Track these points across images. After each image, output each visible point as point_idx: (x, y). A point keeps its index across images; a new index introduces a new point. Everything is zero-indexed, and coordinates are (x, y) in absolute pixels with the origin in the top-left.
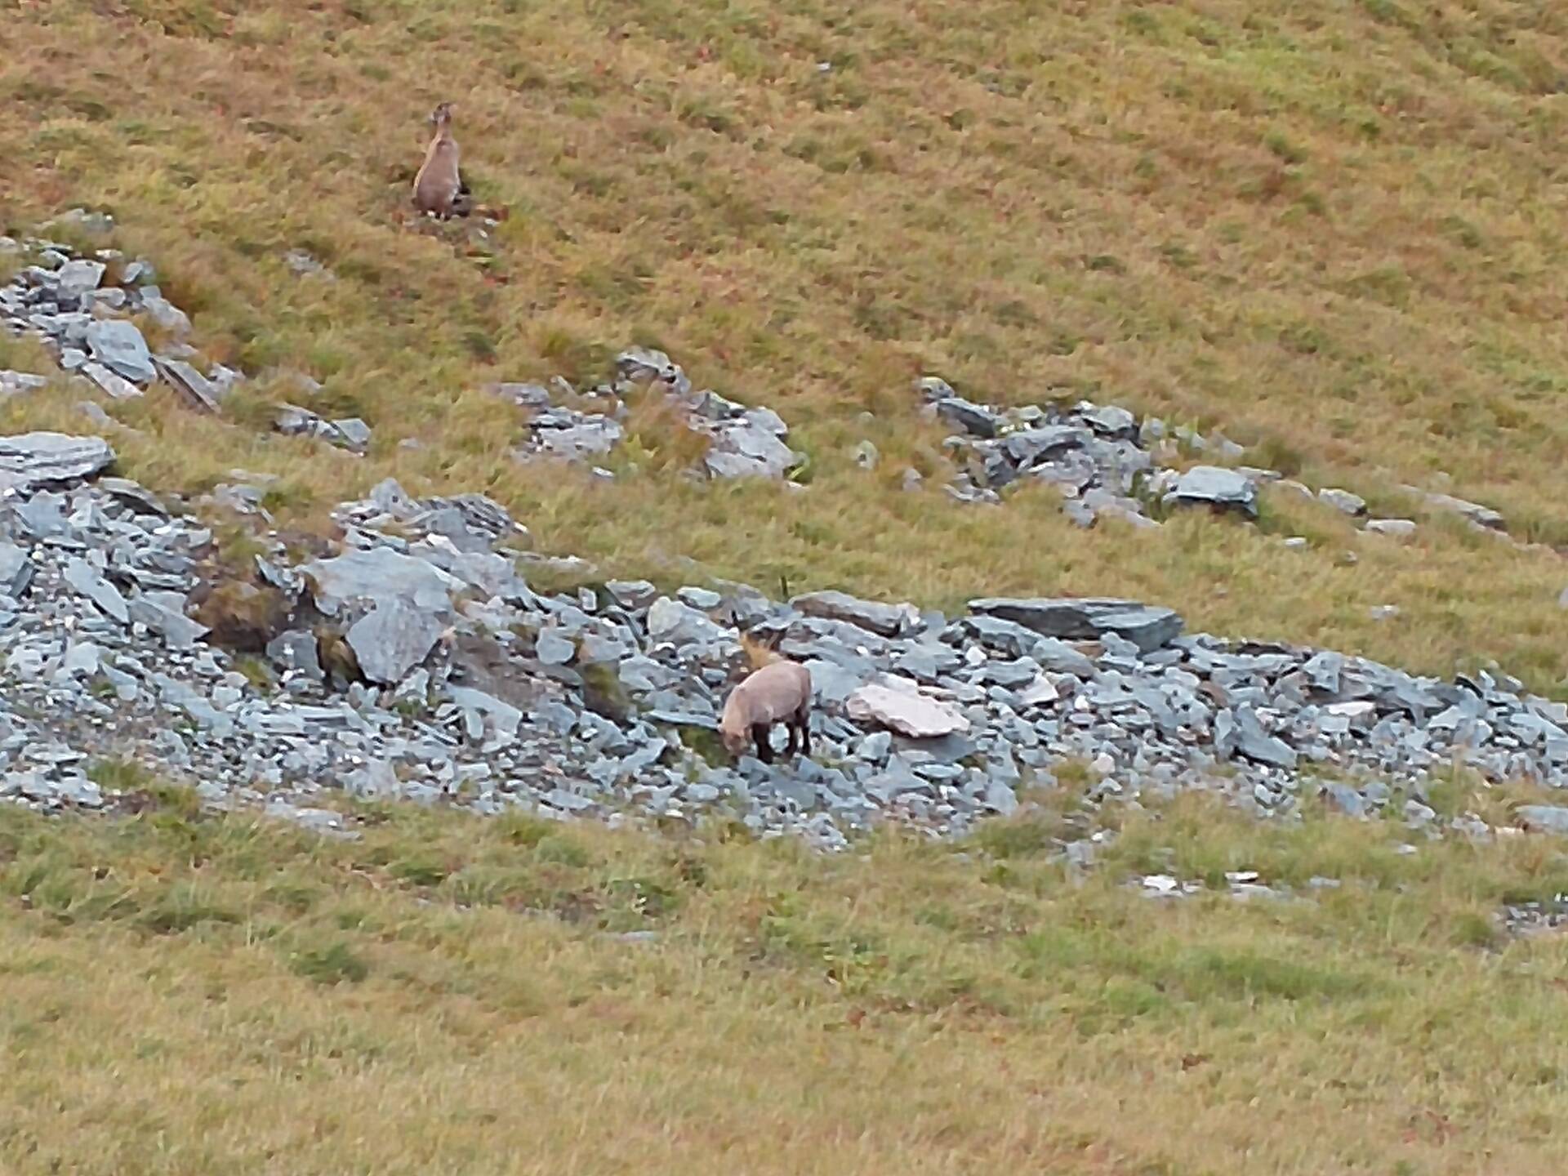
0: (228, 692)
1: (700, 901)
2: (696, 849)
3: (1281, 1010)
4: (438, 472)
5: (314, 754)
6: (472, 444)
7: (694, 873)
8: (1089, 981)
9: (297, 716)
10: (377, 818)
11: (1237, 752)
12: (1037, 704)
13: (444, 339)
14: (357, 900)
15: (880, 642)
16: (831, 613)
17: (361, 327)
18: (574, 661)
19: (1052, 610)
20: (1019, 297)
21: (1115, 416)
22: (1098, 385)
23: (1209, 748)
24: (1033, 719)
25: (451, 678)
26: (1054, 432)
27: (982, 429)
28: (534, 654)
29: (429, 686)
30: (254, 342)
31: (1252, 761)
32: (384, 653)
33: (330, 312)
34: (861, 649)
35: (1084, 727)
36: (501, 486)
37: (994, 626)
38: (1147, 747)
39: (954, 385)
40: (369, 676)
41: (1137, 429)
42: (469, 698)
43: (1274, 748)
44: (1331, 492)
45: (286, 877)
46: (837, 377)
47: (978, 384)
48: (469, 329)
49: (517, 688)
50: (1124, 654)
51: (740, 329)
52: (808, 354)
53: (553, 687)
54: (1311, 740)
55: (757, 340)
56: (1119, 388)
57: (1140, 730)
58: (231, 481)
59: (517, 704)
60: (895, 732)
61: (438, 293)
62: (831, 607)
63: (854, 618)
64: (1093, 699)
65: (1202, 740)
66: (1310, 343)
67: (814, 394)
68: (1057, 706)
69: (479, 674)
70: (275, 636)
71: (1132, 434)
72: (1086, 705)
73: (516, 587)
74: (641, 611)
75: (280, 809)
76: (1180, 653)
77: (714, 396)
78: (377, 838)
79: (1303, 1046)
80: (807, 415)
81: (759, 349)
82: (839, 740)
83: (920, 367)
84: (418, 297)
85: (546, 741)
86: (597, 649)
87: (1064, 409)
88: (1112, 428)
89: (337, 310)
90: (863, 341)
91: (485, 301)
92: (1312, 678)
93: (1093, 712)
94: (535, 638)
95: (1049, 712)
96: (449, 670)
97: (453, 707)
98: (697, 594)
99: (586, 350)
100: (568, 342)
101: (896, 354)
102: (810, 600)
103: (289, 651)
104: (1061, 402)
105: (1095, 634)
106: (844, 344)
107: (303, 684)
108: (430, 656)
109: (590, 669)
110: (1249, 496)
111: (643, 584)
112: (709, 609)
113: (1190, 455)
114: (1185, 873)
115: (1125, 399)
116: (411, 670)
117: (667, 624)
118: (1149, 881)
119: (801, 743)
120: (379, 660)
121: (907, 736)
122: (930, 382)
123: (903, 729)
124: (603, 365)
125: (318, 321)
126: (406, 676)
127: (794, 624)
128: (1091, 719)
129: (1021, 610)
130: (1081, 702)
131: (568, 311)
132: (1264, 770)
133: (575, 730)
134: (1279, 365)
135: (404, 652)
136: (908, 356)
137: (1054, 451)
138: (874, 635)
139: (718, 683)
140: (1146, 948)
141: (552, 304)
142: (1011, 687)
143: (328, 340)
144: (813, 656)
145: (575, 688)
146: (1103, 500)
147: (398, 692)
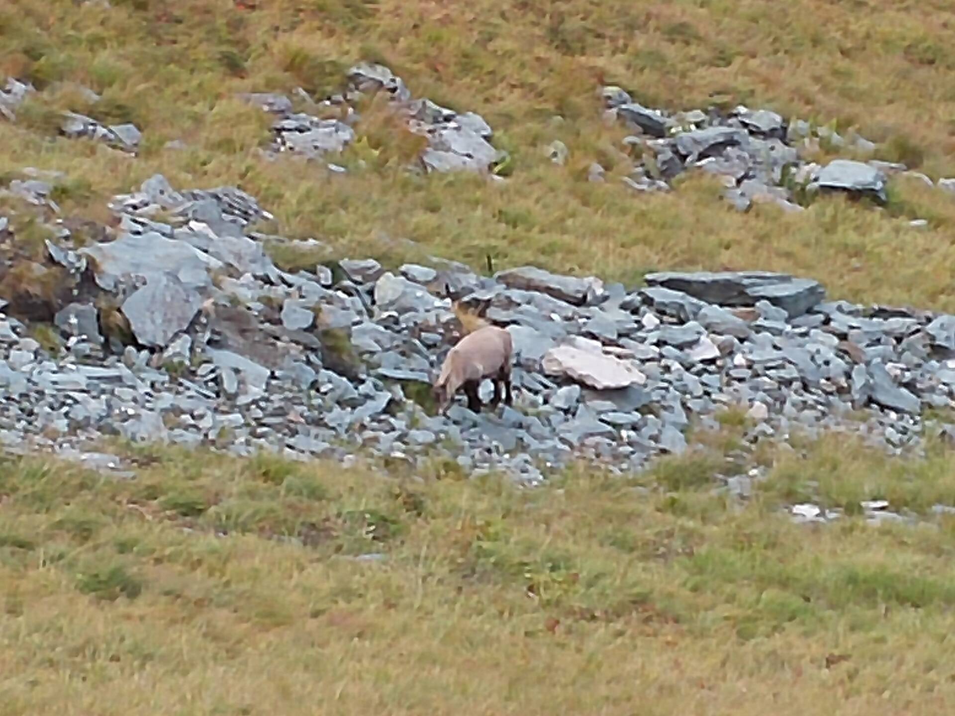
0: (22, 356)
1: (420, 529)
2: (417, 485)
3: (909, 616)
4: (197, 168)
5: (95, 407)
6: (227, 145)
7: (415, 505)
8: (747, 594)
9: (81, 375)
10: (148, 460)
11: (871, 400)
12: (702, 361)
13: (202, 57)
14: (132, 529)
15: (570, 310)
16: (529, 286)
17: (133, 47)
18: (312, 328)
19: (715, 282)
20: (685, 19)
21: (766, 119)
22: (752, 92)
23: (847, 397)
24: (699, 374)
25: (209, 342)
26: (714, 132)
27: (655, 130)
28: (280, 322)
29: (191, 349)
30: (43, 60)
31: (883, 407)
32: (153, 322)
33: (105, 34)
34: (554, 316)
35: (741, 380)
36: (251, 181)
37: (665, 295)
38: (795, 397)
39: (630, 93)
40: (140, 341)
41: (785, 129)
42: (225, 359)
43: (901, 397)
44: (948, 182)
45: (72, 510)
46: (532, 87)
47: (652, 91)
48: (225, 48)
49: (265, 350)
50: (776, 318)
51: (452, 46)
52: (509, 68)
53: (295, 349)
54: (932, 390)
55: (466, 56)
56: (770, 95)
57: (788, 383)
58: (24, 178)
59: (265, 364)
60: (583, 385)
61: (197, 18)
62: (530, 280)
63: (549, 290)
64: (750, 357)
65: (841, 391)
66: (929, 56)
67: (513, 101)
68: (719, 363)
69: (234, 338)
70: (62, 307)
71: (781, 134)
72: (743, 362)
73: (264, 265)
74: (369, 285)
75: (69, 454)
76: (821, 317)
77: (430, 104)
78: (147, 477)
79: (927, 647)
80: (507, 120)
81: (467, 63)
82: (536, 393)
83: (602, 79)
84: (179, 21)
85: (290, 395)
86: (332, 317)
87: (724, 112)
88: (765, 128)
89: (112, 33)
90: (554, 57)
91: (236, 24)
92: (933, 338)
93: (750, 367)
94: (281, 308)
95: (712, 368)
96: (208, 335)
97: (212, 366)
98: (415, 270)
99: (322, 66)
100: (306, 58)
101: (581, 67)
102: (511, 274)
103: (73, 320)
104: (722, 107)
105: (750, 302)
106: (538, 59)
107: (86, 347)
108: (192, 323)
109: (326, 334)
110: (879, 185)
111: (371, 262)
112: (426, 283)
113: (830, 151)
114: (826, 503)
115: (775, 105)
116: (176, 335)
117: (390, 296)
118: (797, 509)
119: (504, 396)
120: (149, 327)
121: (593, 388)
122: (611, 90)
123: (589, 382)
124: (337, 78)
125: (95, 43)
126: (172, 340)
127: (498, 295)
128: (746, 373)
129: (689, 282)
130: (739, 359)
131: (306, 33)
132: (893, 415)
133: (315, 385)
134: (904, 75)
135: (170, 321)
136: (592, 68)
137: (715, 149)
138: (564, 304)
139: (435, 345)
140: (796, 566)
141: (293, 27)
142: (680, 347)
143: (105, 58)
144: (515, 322)
145: (313, 350)
146: (757, 189)
147: (166, 354)
